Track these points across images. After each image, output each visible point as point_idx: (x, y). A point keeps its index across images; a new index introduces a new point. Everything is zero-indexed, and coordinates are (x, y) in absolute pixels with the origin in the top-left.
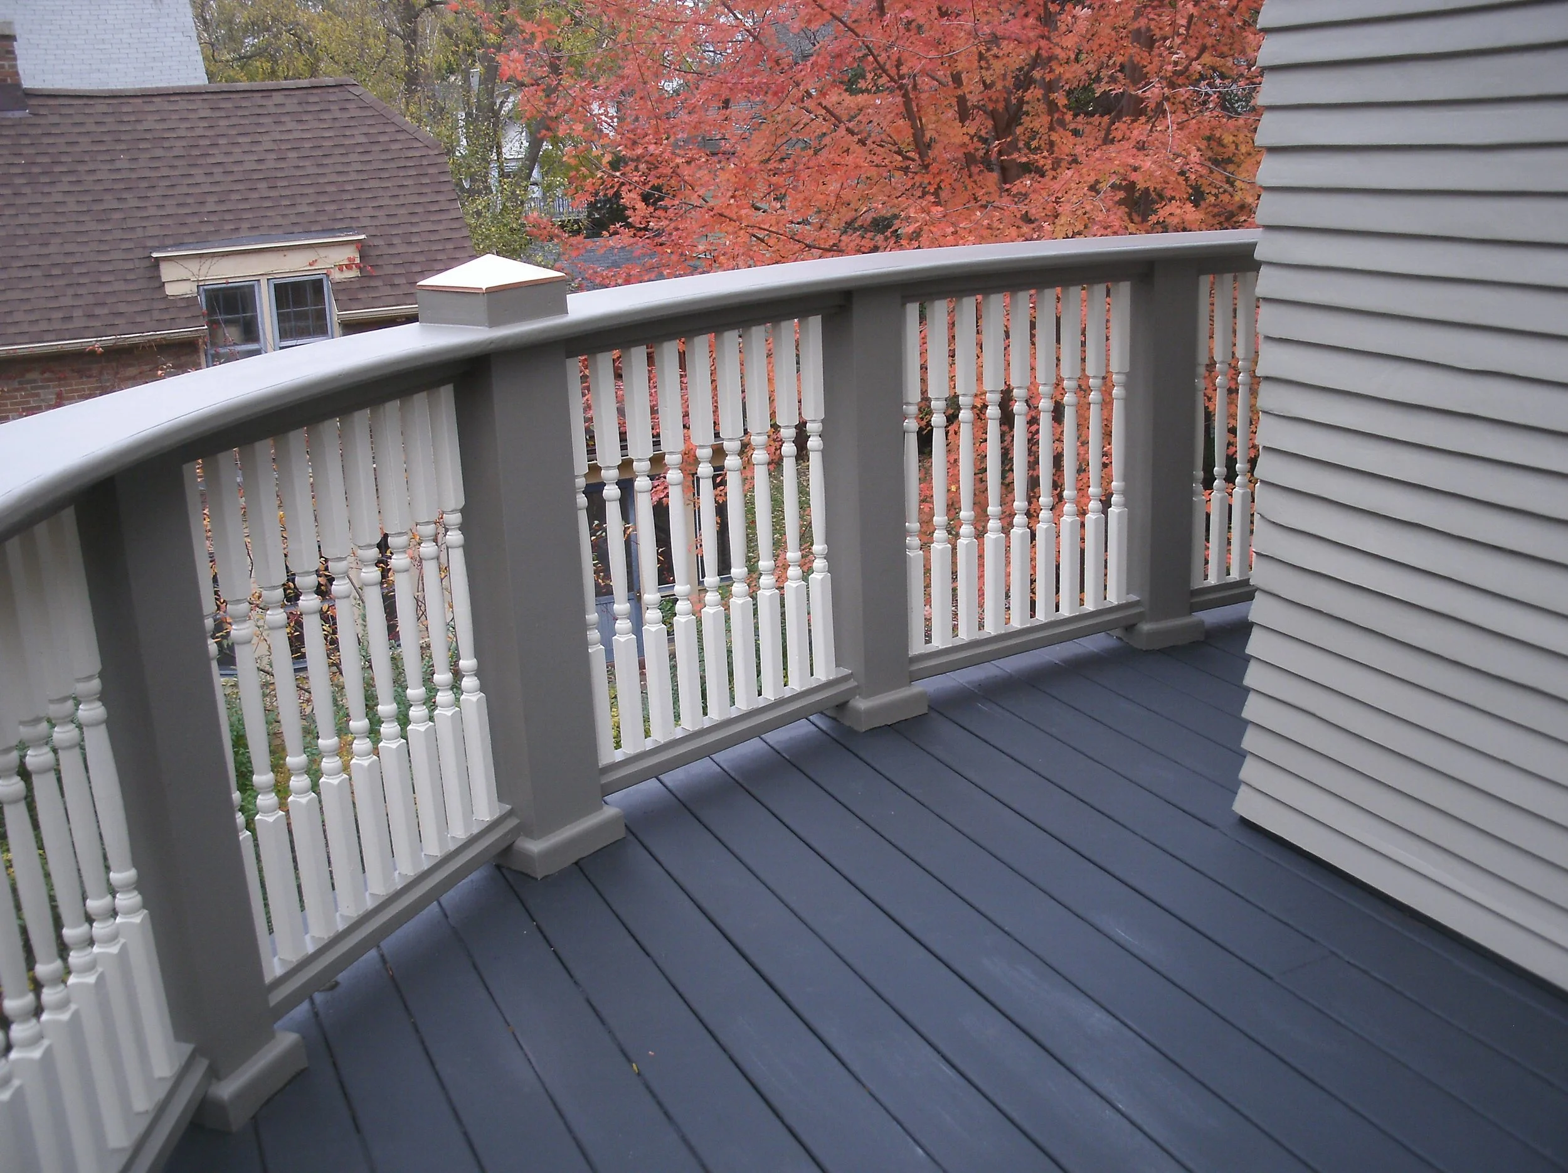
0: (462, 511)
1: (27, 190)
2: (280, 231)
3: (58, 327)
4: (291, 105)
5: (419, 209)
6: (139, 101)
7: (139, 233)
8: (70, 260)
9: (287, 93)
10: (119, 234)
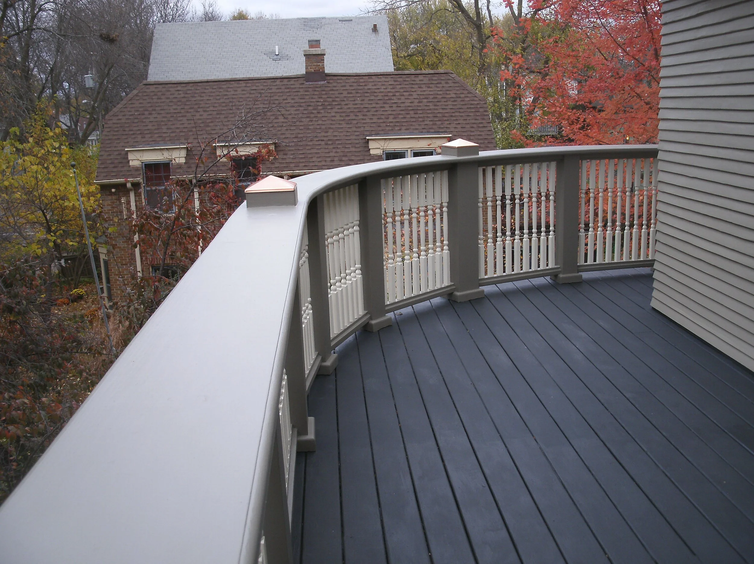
0: (448, 203)
1: (322, 111)
2: (417, 131)
3: (328, 164)
4: (426, 80)
5: (475, 126)
6: (367, 77)
7: (362, 129)
8: (335, 138)
9: (424, 75)
10: (354, 129)
